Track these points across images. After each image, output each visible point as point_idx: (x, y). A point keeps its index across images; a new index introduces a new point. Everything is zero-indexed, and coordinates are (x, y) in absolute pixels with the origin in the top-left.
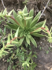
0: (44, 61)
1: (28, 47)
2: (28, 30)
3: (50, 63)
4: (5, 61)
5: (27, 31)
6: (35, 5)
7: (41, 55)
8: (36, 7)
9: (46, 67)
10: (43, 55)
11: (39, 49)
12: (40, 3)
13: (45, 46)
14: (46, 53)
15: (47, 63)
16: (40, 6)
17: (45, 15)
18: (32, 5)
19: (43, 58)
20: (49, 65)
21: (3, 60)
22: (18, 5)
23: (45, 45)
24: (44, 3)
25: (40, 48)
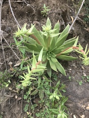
0: (77, 97)
1: (52, 77)
2: (52, 52)
3: (86, 99)
4: (19, 99)
5: (50, 53)
6: (59, 14)
7: (71, 88)
8: (60, 17)
9: (79, 105)
10: (75, 88)
11: (68, 79)
12: (66, 11)
13: (76, 75)
14: (78, 85)
15: (80, 99)
16: (65, 16)
17: (74, 29)
18: (54, 15)
19: (74, 92)
20: (84, 102)
21: (16, 97)
22: (33, 15)
23: (76, 73)
24: (71, 11)
25: (70, 78)
